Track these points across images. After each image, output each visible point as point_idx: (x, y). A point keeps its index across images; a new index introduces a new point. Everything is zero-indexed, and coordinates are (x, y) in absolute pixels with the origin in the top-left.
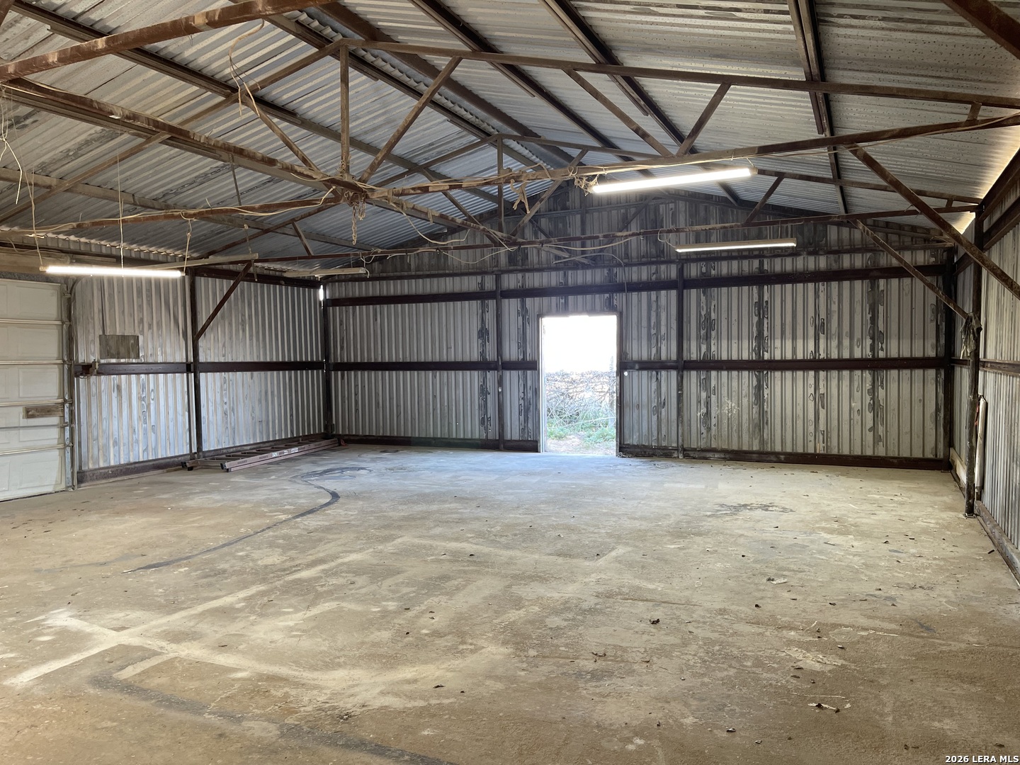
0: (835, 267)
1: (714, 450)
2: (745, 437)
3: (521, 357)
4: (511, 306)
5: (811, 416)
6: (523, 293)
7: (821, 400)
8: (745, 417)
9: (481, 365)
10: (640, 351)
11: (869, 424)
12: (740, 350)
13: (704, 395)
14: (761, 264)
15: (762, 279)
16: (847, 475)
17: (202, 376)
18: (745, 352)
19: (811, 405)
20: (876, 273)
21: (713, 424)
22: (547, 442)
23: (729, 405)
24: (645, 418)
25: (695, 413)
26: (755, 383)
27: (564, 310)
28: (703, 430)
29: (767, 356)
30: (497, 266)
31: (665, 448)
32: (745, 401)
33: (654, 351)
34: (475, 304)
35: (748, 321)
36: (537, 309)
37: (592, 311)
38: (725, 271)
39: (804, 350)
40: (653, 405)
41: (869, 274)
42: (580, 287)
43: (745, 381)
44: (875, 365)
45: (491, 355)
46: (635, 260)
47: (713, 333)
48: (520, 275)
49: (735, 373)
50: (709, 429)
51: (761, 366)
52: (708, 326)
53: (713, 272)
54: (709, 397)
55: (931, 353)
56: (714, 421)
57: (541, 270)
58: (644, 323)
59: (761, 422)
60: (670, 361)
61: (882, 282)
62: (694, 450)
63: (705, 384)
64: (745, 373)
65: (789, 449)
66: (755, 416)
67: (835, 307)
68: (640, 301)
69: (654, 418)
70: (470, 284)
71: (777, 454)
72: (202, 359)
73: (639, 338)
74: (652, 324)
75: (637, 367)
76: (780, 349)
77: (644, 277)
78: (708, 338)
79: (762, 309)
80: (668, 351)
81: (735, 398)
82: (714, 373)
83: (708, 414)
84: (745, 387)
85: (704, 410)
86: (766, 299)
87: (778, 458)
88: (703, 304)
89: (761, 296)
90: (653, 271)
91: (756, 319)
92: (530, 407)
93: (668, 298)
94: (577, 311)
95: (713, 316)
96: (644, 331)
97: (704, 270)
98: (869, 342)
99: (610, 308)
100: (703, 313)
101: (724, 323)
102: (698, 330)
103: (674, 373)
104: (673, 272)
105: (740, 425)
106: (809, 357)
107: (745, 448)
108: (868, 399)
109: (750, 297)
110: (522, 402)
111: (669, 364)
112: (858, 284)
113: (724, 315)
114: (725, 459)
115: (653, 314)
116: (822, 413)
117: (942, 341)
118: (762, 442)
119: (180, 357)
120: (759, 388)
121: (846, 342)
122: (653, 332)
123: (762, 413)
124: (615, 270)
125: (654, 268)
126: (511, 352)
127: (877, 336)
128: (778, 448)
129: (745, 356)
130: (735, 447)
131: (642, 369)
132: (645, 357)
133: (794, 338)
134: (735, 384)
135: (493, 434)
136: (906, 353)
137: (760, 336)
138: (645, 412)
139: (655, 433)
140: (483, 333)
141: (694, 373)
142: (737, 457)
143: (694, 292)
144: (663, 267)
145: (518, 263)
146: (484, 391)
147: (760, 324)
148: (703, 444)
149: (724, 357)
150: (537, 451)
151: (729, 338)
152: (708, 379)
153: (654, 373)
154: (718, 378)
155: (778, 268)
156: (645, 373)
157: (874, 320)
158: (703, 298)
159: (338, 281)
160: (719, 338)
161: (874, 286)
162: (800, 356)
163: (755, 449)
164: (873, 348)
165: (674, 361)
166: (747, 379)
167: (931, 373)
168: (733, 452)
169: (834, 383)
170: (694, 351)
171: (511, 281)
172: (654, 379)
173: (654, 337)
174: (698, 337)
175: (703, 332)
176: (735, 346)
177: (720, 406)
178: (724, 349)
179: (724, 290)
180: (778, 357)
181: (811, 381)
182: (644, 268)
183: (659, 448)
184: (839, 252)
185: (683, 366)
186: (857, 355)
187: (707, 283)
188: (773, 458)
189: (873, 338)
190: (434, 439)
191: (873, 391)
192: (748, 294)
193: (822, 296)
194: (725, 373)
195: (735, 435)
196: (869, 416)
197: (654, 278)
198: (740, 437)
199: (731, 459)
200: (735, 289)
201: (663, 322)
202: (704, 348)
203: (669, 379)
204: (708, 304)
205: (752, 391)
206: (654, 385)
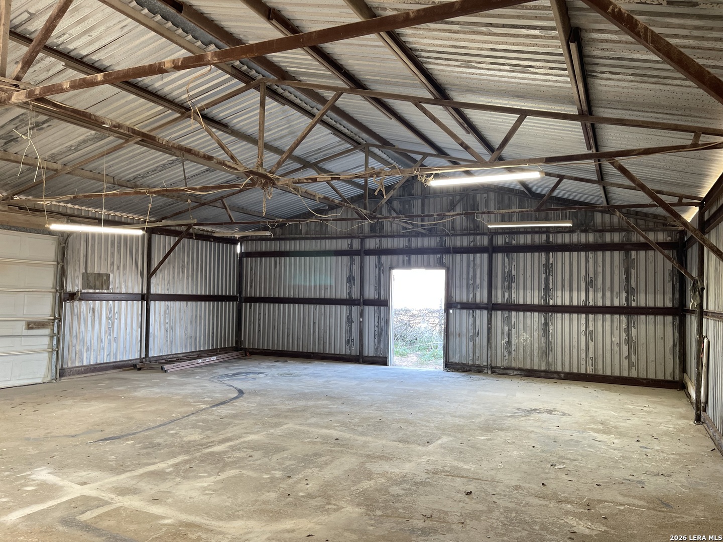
0: (600, 241)
1: (513, 369)
2: (536, 360)
3: (377, 297)
4: (371, 261)
5: (583, 346)
6: (379, 252)
7: (590, 335)
8: (536, 345)
9: (349, 302)
10: (461, 295)
11: (625, 353)
12: (532, 297)
13: (506, 328)
14: (548, 237)
15: (548, 248)
16: (609, 390)
17: (152, 303)
18: (536, 299)
19: (583, 338)
20: (629, 247)
21: (513, 349)
22: (394, 359)
23: (525, 337)
24: (464, 343)
25: (500, 341)
26: (543, 321)
27: (408, 265)
28: (506, 354)
29: (551, 303)
30: (362, 233)
31: (478, 366)
32: (536, 334)
33: (471, 296)
34: (346, 259)
35: (538, 277)
36: (389, 264)
37: (428, 266)
38: (522, 242)
39: (578, 299)
40: (470, 334)
41: (624, 247)
42: (420, 249)
43: (536, 319)
44: (629, 311)
45: (356, 295)
46: (459, 232)
47: (514, 285)
48: (378, 240)
49: (528, 314)
50: (510, 353)
51: (547, 309)
52: (510, 279)
53: (514, 242)
54: (510, 330)
55: (669, 304)
56: (513, 348)
57: (392, 236)
58: (465, 276)
59: (547, 349)
60: (483, 303)
61: (633, 253)
62: (499, 368)
63: (507, 321)
64: (536, 314)
65: (567, 370)
66: (543, 345)
67: (600, 270)
68: (461, 260)
69: (471, 344)
70: (343, 245)
71: (558, 373)
72: (153, 291)
73: (461, 287)
74: (470, 277)
75: (459, 307)
76: (560, 298)
77: (465, 244)
78: (509, 288)
79: (548, 269)
80: (481, 296)
81: (529, 332)
82: (514, 313)
83: (509, 342)
84: (536, 324)
85: (506, 339)
86: (551, 262)
87: (560, 376)
88: (507, 264)
89: (547, 259)
90: (471, 240)
91: (544, 276)
92: (382, 333)
93: (482, 259)
94: (417, 266)
95: (514, 273)
96: (465, 282)
97: (507, 240)
98: (624, 295)
99: (440, 264)
100: (507, 270)
101: (521, 278)
102: (503, 282)
103: (485, 312)
104: (485, 241)
105: (532, 351)
106: (582, 304)
107: (536, 368)
108: (624, 335)
109: (540, 260)
110: (376, 329)
111: (482, 306)
112: (616, 253)
113: (521, 272)
114: (521, 375)
115: (471, 270)
116: (591, 344)
117: (677, 296)
118: (548, 364)
119: (137, 290)
120: (546, 325)
121: (608, 294)
122: (471, 282)
123: (548, 343)
124: (444, 238)
125: (472, 238)
126: (370, 293)
127: (630, 291)
128: (559, 369)
129: (536, 302)
130: (528, 367)
131: (462, 308)
132: (465, 300)
133: (571, 290)
134: (529, 322)
135: (355, 351)
136: (651, 304)
137: (547, 288)
138: (464, 339)
139: (471, 355)
140: (350, 279)
141: (499, 313)
142: (530, 374)
143: (500, 255)
144: (478, 237)
145: (377, 231)
146: (349, 320)
147: (547, 280)
148: (505, 364)
149: (521, 302)
150: (386, 365)
151: (525, 289)
152: (510, 317)
153: (471, 311)
154: (517, 317)
155: (559, 241)
156: (464, 311)
157: (628, 279)
158: (506, 260)
159: (251, 240)
160: (517, 288)
161: (627, 256)
162: (575, 303)
163: (543, 369)
164: (627, 300)
165: (485, 304)
166: (537, 318)
167: (669, 319)
168: (527, 370)
169: (600, 323)
170: (499, 297)
171: (371, 244)
172: (471, 316)
173: (472, 286)
174: (503, 287)
175: (506, 284)
176: (529, 295)
177: (518, 336)
178: (521, 297)
179: (522, 255)
180: (559, 303)
181: (583, 321)
182: (465, 238)
183: (474, 366)
184: (602, 231)
185: (492, 307)
186: (616, 303)
187: (509, 249)
188: (555, 376)
189: (627, 292)
190: (313, 353)
191: (628, 330)
192: (538, 258)
193: (591, 261)
194: (521, 313)
195: (528, 358)
196: (625, 348)
197: (472, 244)
198: (532, 360)
199: (525, 376)
200: (529, 254)
201: (478, 276)
202: (507, 295)
203: (482, 316)
204: (510, 264)
205: (541, 327)
206: (471, 320)
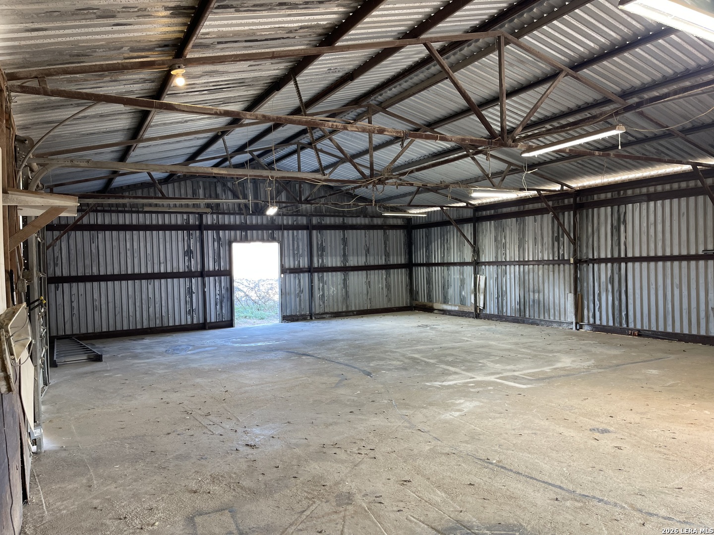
0: (371, 224)
1: (327, 313)
2: (340, 305)
3: (217, 268)
4: (210, 235)
5: (365, 292)
6: (217, 227)
8: (339, 295)
9: (188, 275)
10: (290, 263)
11: (386, 294)
13: (321, 285)
14: (344, 220)
15: (344, 227)
18: (336, 262)
19: (365, 287)
20: (385, 227)
21: (326, 299)
23: (333, 290)
24: (293, 300)
25: (317, 295)
26: (343, 278)
27: (245, 239)
28: (321, 303)
29: (347, 264)
31: (304, 315)
32: (339, 286)
33: (296, 263)
34: (181, 233)
35: (339, 248)
36: (228, 238)
37: (262, 240)
38: (328, 222)
39: (361, 262)
40: (297, 292)
42: (255, 225)
43: (339, 277)
44: (387, 267)
45: (195, 266)
47: (324, 253)
48: (215, 216)
49: (334, 273)
50: (324, 302)
51: (345, 269)
52: (322, 249)
53: (323, 222)
54: (323, 286)
55: (403, 262)
56: (326, 298)
57: (229, 214)
58: (291, 248)
59: (347, 295)
60: (305, 268)
62: (318, 314)
63: (321, 280)
64: (339, 273)
65: (357, 309)
66: (344, 294)
67: (372, 241)
68: (288, 235)
69: (298, 299)
70: (179, 220)
71: (353, 311)
73: (289, 256)
74: (295, 248)
75: (288, 271)
76: (352, 262)
77: (290, 223)
78: (322, 255)
79: (345, 241)
80: (304, 263)
81: (335, 286)
82: (325, 274)
83: (323, 295)
84: (339, 280)
85: (321, 293)
86: (346, 237)
87: (353, 313)
88: (319, 238)
89: (344, 235)
90: (295, 220)
91: (342, 247)
92: (224, 300)
93: (303, 234)
94: (252, 240)
95: (324, 244)
96: (291, 252)
97: (319, 221)
98: (383, 258)
99: (272, 239)
100: (319, 243)
101: (329, 248)
102: (318, 252)
103: (306, 274)
104: (304, 221)
105: (337, 299)
106: (363, 264)
107: (340, 310)
108: (385, 283)
109: (340, 236)
110: (218, 297)
111: (304, 270)
112: (379, 231)
113: (329, 244)
114: (332, 317)
115: (296, 242)
117: (407, 256)
118: (347, 307)
120: (345, 280)
121: (376, 257)
122: (296, 252)
123: (347, 292)
124: (274, 217)
125: (295, 218)
126: (210, 265)
127: (387, 255)
128: (353, 309)
129: (338, 265)
130: (336, 311)
131: (290, 273)
132: (292, 267)
133: (357, 255)
134: (334, 279)
135: (197, 319)
137: (344, 255)
138: (293, 296)
139: (298, 308)
140: (189, 253)
141: (316, 274)
142: (337, 315)
143: (315, 232)
144: (299, 218)
146: (190, 292)
147: (344, 249)
148: (322, 311)
149: (330, 266)
150: (233, 327)
151: (331, 256)
152: (323, 277)
153: (297, 275)
154: (328, 276)
155: (350, 223)
156: (292, 275)
157: (385, 247)
158: (319, 235)
160: (327, 256)
161: (385, 233)
162: (360, 264)
163: (344, 310)
164: (386, 261)
165: (307, 268)
167: (404, 270)
168: (335, 313)
170: (316, 263)
172: (297, 278)
173: (296, 255)
174: (318, 256)
175: (320, 253)
176: (334, 260)
177: (328, 290)
178: (329, 261)
179: (328, 231)
180: (352, 265)
181: (365, 276)
182: (290, 218)
183: (302, 315)
184: (372, 217)
185: (311, 270)
186: (380, 263)
187: (321, 227)
188: (351, 314)
191: (386, 279)
192: (338, 233)
194: (330, 273)
195: (335, 304)
196: (385, 290)
197: (295, 223)
198: (338, 305)
199: (335, 317)
200: (333, 231)
201: (301, 247)
202: (320, 261)
203: (305, 277)
204: (322, 238)
205: (342, 282)
206: (297, 281)
